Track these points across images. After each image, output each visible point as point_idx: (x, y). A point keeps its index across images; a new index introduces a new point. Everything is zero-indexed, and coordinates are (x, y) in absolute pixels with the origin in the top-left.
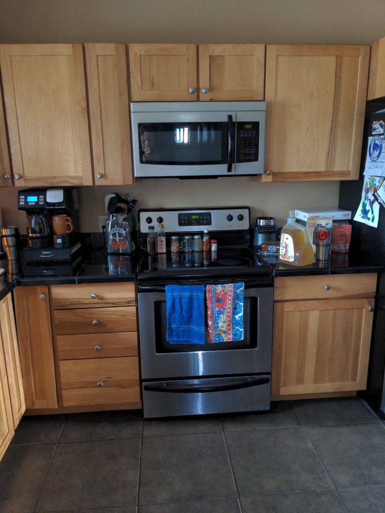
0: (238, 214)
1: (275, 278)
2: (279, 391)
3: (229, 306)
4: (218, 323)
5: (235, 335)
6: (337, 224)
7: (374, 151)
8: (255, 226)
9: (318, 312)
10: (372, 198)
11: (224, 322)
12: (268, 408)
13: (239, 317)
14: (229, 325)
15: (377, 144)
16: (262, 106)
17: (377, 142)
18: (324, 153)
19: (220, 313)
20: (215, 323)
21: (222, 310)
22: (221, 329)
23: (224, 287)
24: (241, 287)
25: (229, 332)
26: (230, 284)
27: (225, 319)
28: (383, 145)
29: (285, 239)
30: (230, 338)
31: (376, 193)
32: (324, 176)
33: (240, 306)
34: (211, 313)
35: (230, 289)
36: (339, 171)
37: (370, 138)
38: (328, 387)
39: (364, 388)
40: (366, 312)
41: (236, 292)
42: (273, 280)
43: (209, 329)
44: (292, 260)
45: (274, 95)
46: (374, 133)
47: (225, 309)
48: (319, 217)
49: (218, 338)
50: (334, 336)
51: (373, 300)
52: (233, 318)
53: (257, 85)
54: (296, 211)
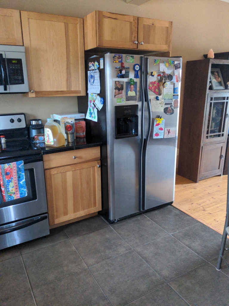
0: (18, 118)
1: (43, 155)
2: (54, 222)
3: (15, 176)
4: (8, 188)
5: (21, 194)
6: (77, 121)
7: (91, 79)
8: (30, 125)
9: (71, 172)
10: (93, 106)
11: (13, 187)
12: (49, 233)
13: (23, 182)
14: (17, 189)
15: (92, 75)
16: (22, 49)
17: (92, 74)
18: (65, 80)
19: (9, 182)
20: (7, 188)
21: (10, 179)
22: (12, 191)
23: (10, 165)
24: (21, 164)
25: (17, 193)
26: (14, 163)
27: (13, 185)
28: (95, 76)
29: (47, 132)
30: (18, 197)
31: (94, 103)
32: (66, 93)
33: (22, 175)
34: (3, 183)
35: (14, 165)
36: (74, 91)
37: (89, 72)
38: (82, 213)
39: (101, 209)
40: (97, 168)
41: (19, 167)
42: (42, 157)
43: (2, 193)
44: (52, 144)
45: (29, 43)
46: (90, 69)
47: (12, 179)
48: (67, 117)
49: (10, 198)
50: (82, 184)
51: (99, 161)
52: (18, 183)
53: (18, 36)
54: (54, 115)
